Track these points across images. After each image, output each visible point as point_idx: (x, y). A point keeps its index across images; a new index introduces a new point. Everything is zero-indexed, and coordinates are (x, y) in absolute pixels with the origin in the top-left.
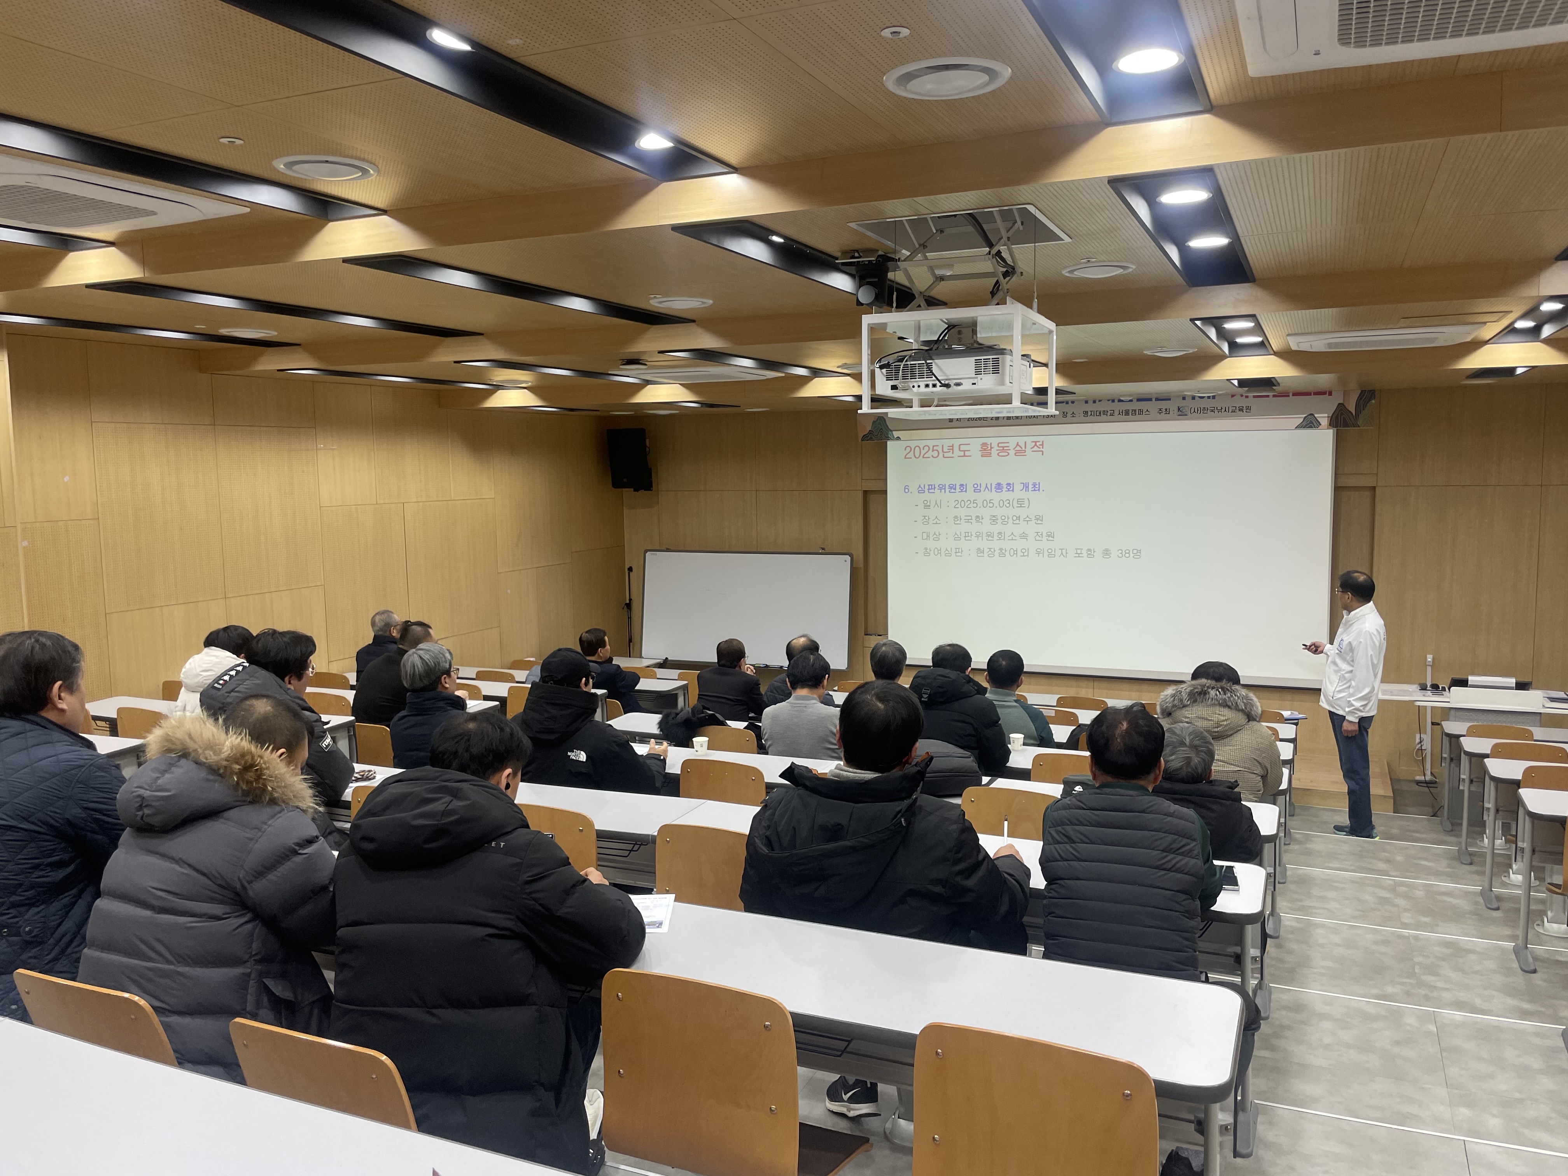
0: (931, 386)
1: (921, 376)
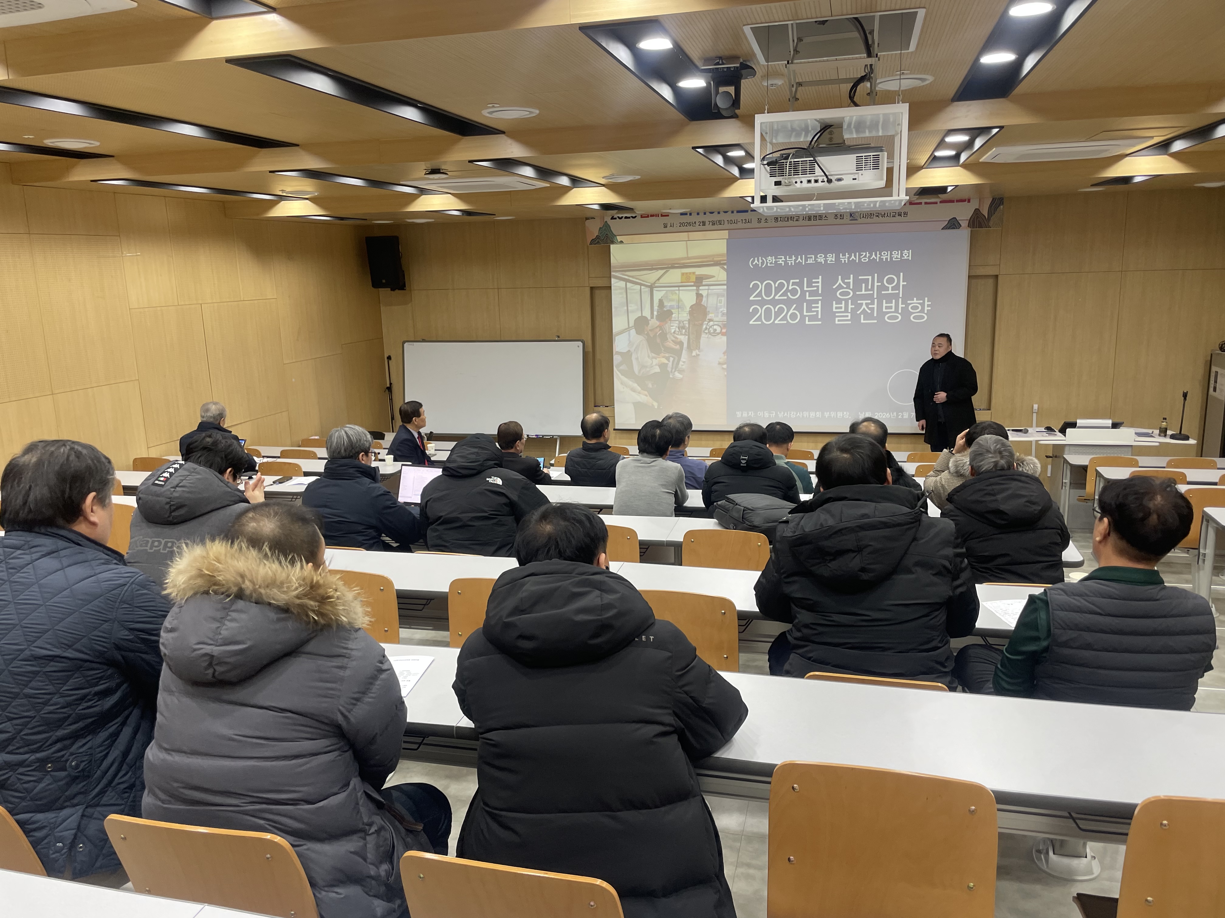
0: (813, 181)
1: (804, 173)
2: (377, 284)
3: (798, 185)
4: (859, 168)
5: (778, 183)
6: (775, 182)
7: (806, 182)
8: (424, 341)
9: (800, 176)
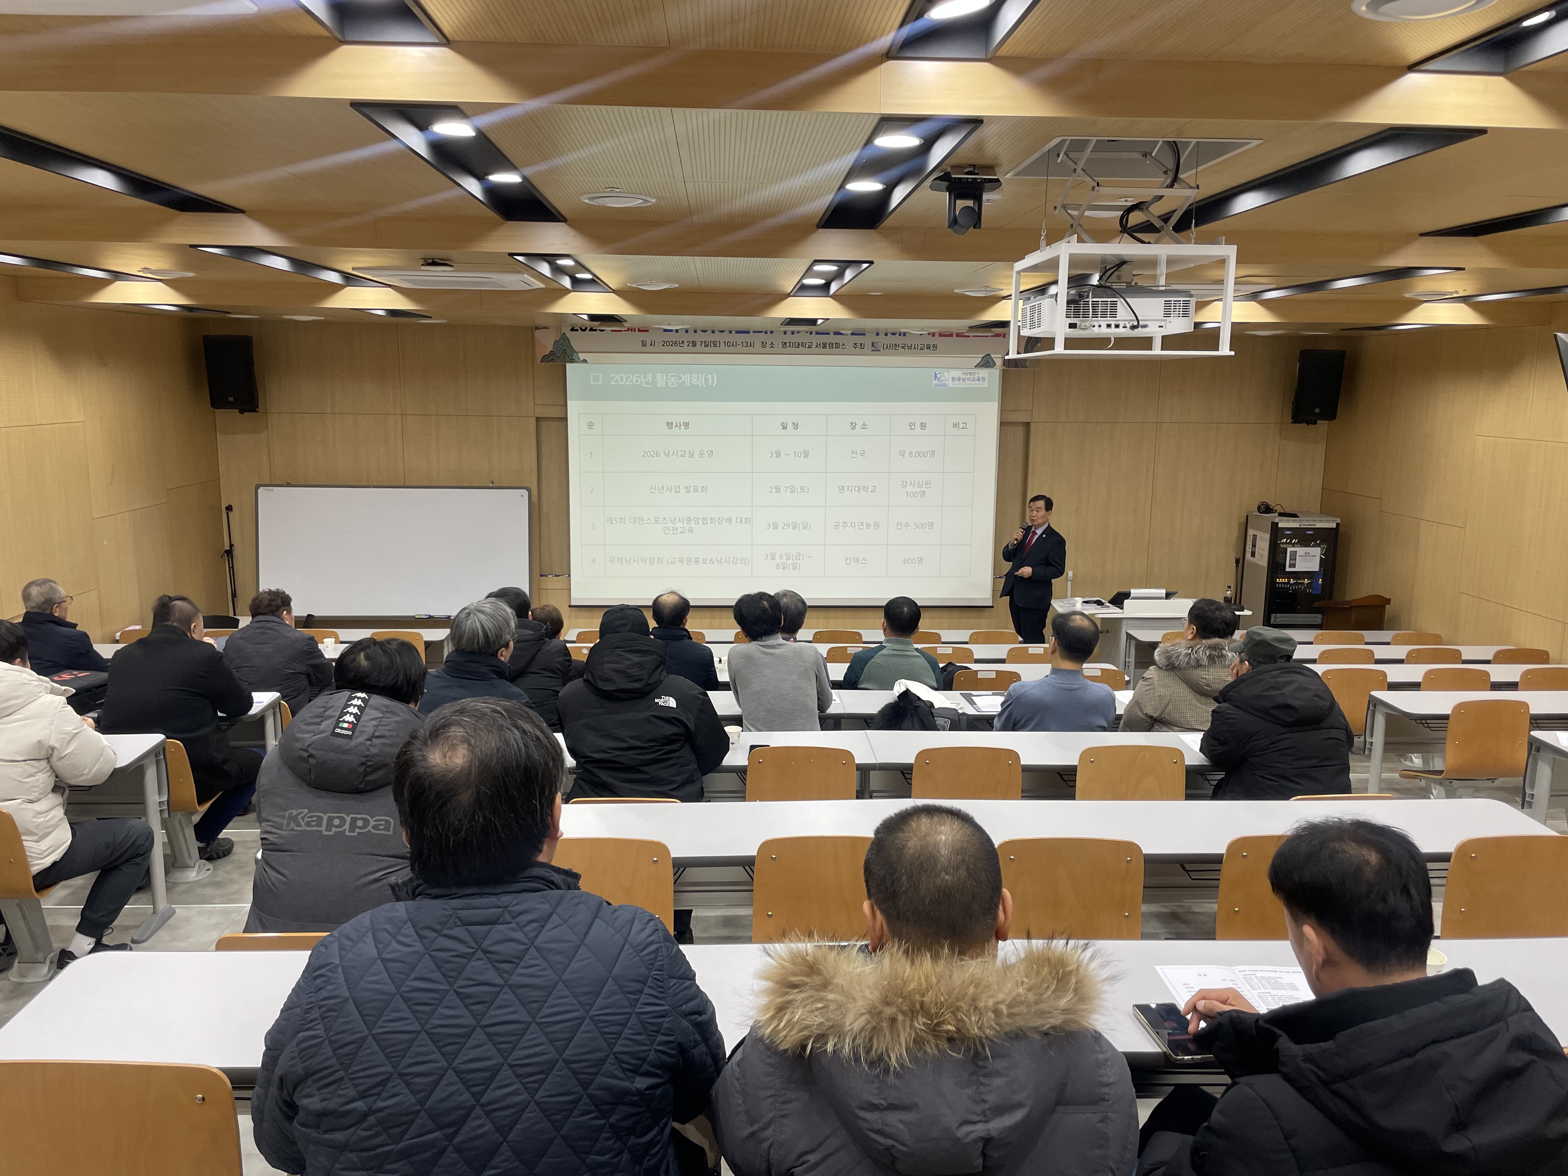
0: (1113, 326)
1: (1104, 316)
2: (218, 401)
3: (1096, 329)
4: (1167, 315)
5: (1072, 326)
6: (1070, 324)
7: (1106, 326)
8: (289, 485)
9: (1099, 319)
